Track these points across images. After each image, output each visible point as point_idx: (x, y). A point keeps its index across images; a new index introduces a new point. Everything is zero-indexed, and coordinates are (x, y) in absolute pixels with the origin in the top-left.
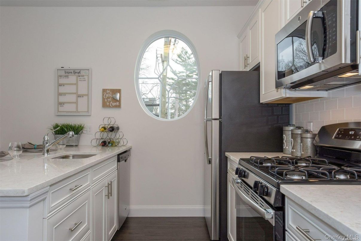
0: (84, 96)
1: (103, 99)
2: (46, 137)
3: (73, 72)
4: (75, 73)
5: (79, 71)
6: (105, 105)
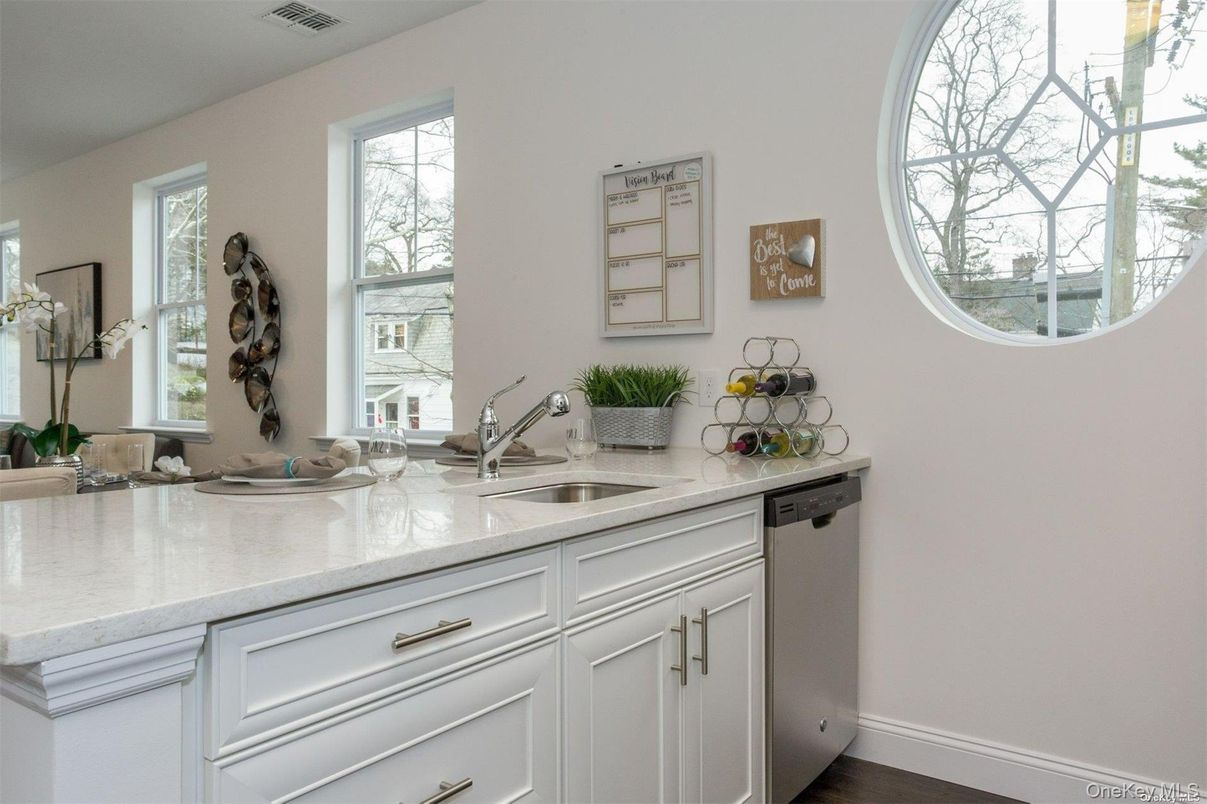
0: (686, 263)
1: (754, 267)
2: (487, 412)
3: (649, 177)
4: (658, 178)
5: (667, 171)
6: (761, 292)
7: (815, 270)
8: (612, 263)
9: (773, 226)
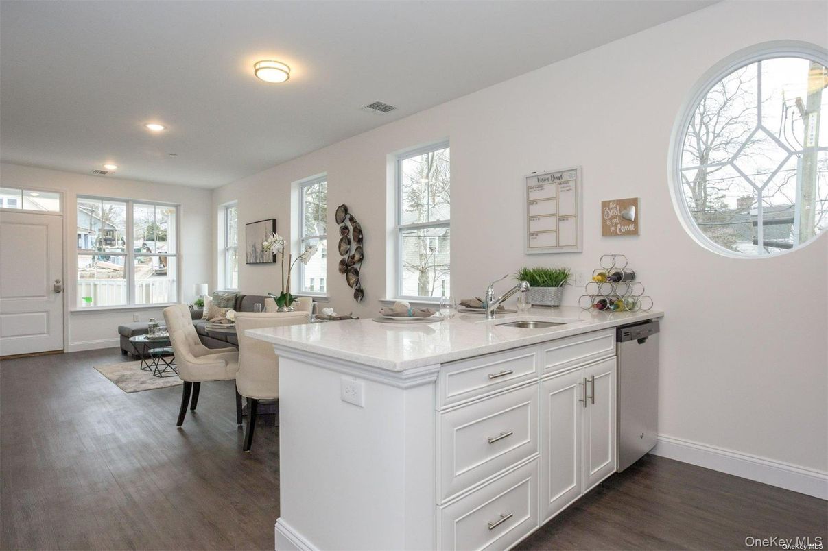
0: (569, 219)
1: (604, 221)
2: (490, 290)
3: (550, 178)
4: (554, 178)
5: (559, 175)
6: (607, 232)
7: (635, 222)
8: (531, 219)
9: (614, 201)
